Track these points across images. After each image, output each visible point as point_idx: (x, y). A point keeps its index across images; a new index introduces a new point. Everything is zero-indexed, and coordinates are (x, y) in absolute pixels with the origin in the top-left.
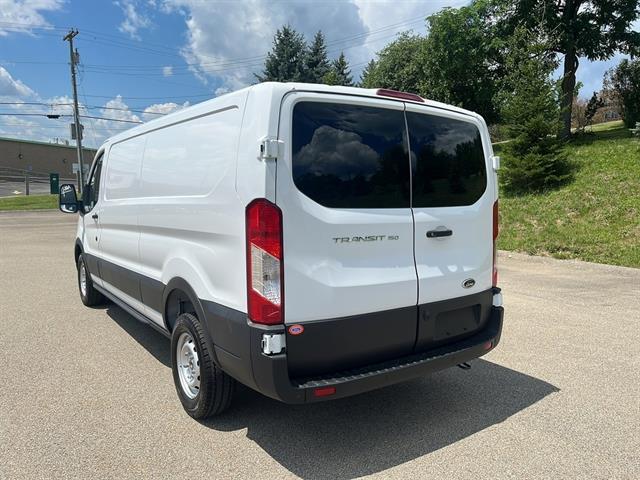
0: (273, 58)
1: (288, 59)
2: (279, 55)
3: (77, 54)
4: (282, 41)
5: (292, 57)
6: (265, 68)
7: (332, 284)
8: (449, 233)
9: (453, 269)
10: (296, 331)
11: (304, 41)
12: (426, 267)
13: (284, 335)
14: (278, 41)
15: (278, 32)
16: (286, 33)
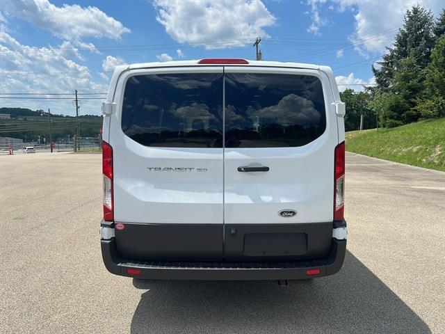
0: (403, 32)
1: (416, 32)
2: (408, 29)
3: (260, 53)
4: (411, 18)
5: (419, 29)
6: (395, 41)
7: (143, 199)
8: (266, 169)
9: (267, 199)
10: (120, 227)
11: (431, 15)
12: (236, 195)
13: (114, 229)
14: (408, 19)
15: (408, 11)
16: (416, 11)
